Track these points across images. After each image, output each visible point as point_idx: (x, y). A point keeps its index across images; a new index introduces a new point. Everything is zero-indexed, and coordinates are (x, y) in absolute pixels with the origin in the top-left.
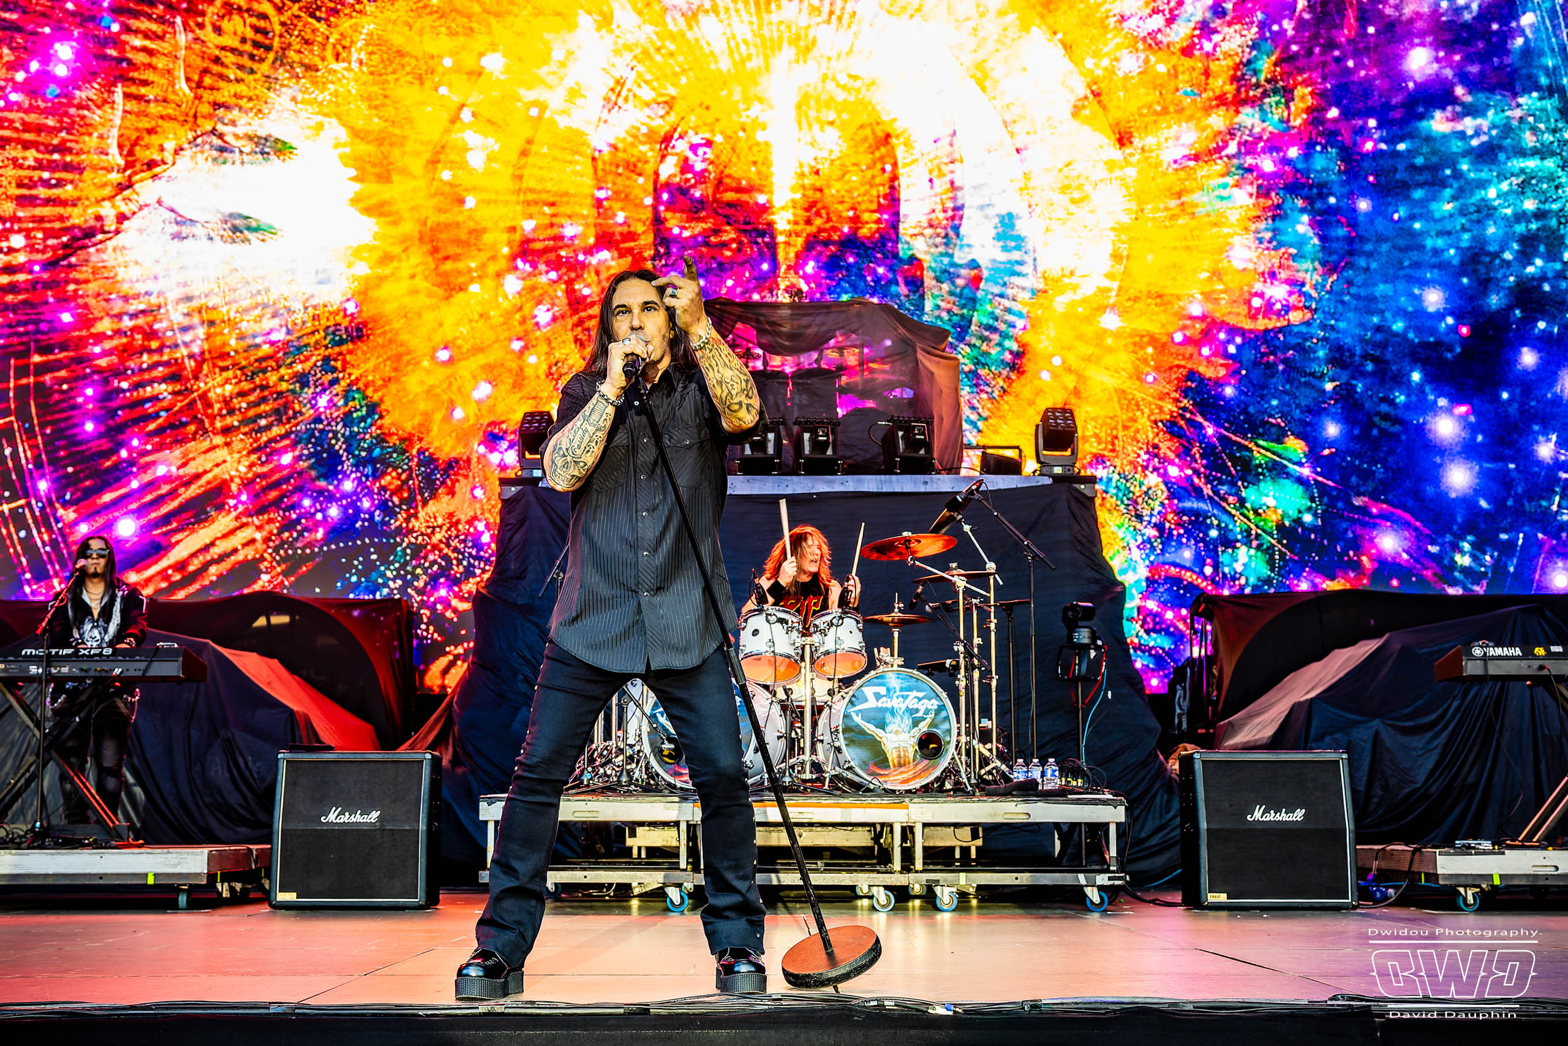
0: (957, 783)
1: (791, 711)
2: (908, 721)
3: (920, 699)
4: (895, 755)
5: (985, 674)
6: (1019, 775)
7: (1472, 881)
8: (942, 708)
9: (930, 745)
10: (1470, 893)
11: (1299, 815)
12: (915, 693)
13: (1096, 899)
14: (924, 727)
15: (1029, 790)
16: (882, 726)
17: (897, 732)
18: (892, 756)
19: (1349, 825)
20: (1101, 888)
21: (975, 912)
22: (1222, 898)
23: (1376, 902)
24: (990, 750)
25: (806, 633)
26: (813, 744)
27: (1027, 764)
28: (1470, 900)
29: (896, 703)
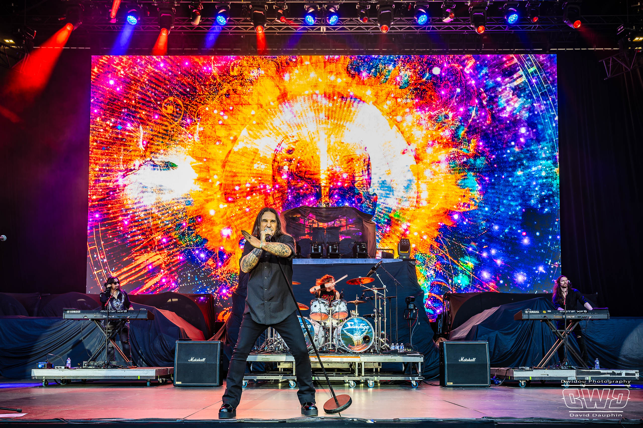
0: (374, 350)
1: (326, 329)
2: (360, 332)
3: (363, 326)
4: (356, 342)
5: (383, 318)
6: (392, 348)
7: (523, 379)
8: (370, 328)
9: (366, 339)
11: (474, 360)
12: (362, 324)
13: (415, 384)
14: (365, 334)
15: (395, 353)
16: (353, 333)
17: (357, 336)
18: (355, 343)
19: (488, 363)
20: (416, 381)
21: (379, 388)
22: (451, 384)
23: (496, 384)
24: (384, 340)
25: (330, 306)
26: (332, 339)
27: (395, 345)
28: (523, 384)
29: (356, 327)
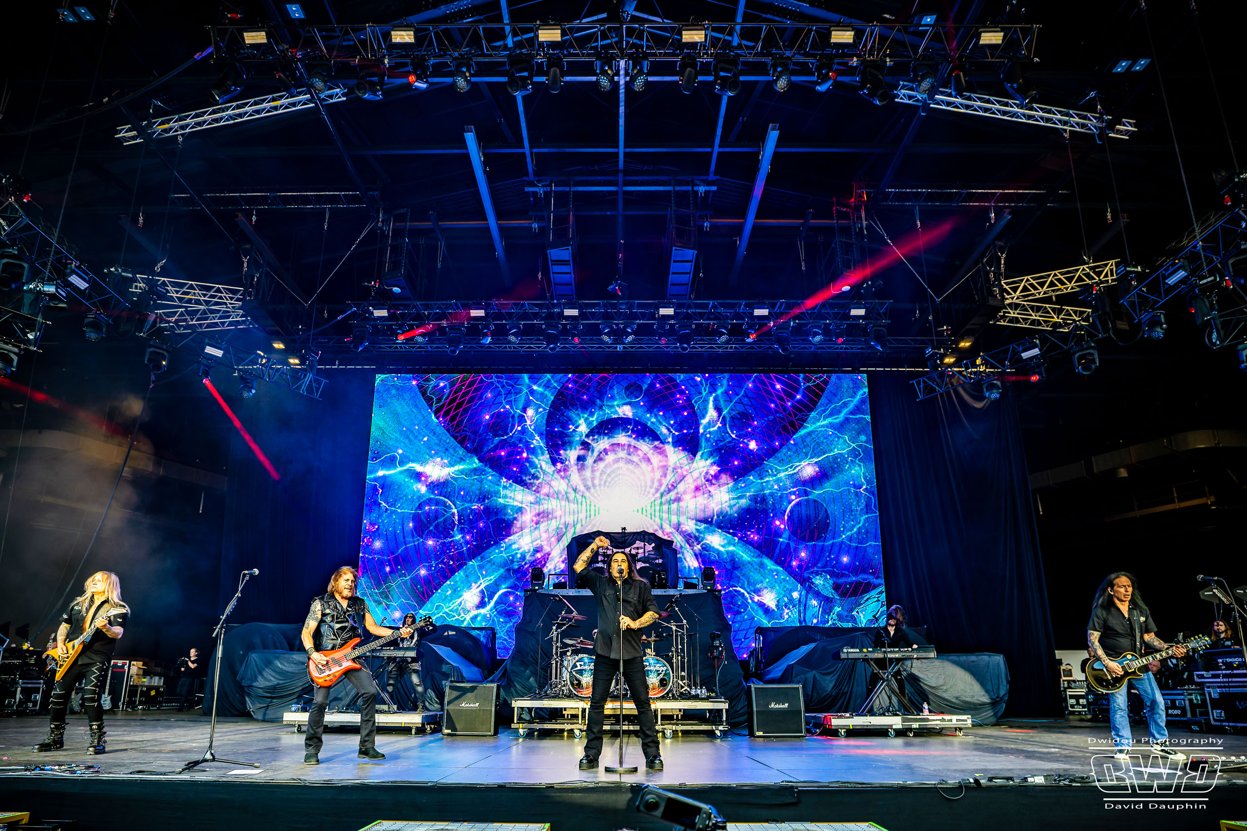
0: (673, 695)
2: (656, 674)
3: (660, 667)
5: (683, 658)
6: (693, 692)
7: (843, 727)
8: (667, 670)
9: (663, 683)
10: (843, 731)
11: (786, 705)
12: (658, 665)
13: (719, 735)
14: (661, 676)
15: (696, 698)
19: (803, 709)
20: (720, 731)
21: (680, 739)
22: (761, 734)
23: (813, 734)
24: (684, 683)
27: (696, 688)
28: (843, 733)
